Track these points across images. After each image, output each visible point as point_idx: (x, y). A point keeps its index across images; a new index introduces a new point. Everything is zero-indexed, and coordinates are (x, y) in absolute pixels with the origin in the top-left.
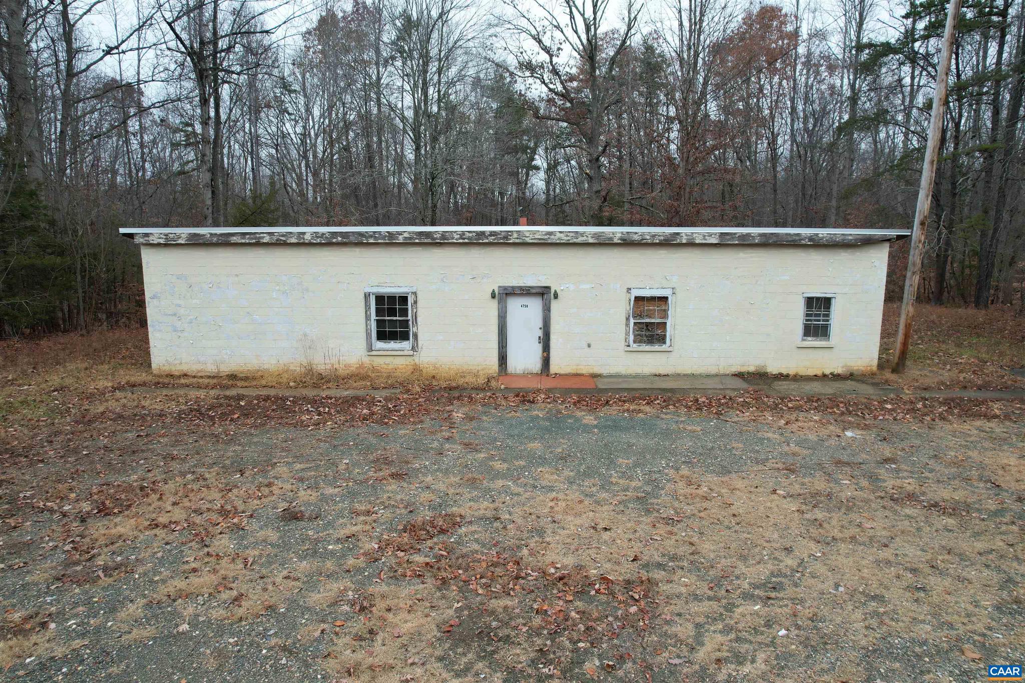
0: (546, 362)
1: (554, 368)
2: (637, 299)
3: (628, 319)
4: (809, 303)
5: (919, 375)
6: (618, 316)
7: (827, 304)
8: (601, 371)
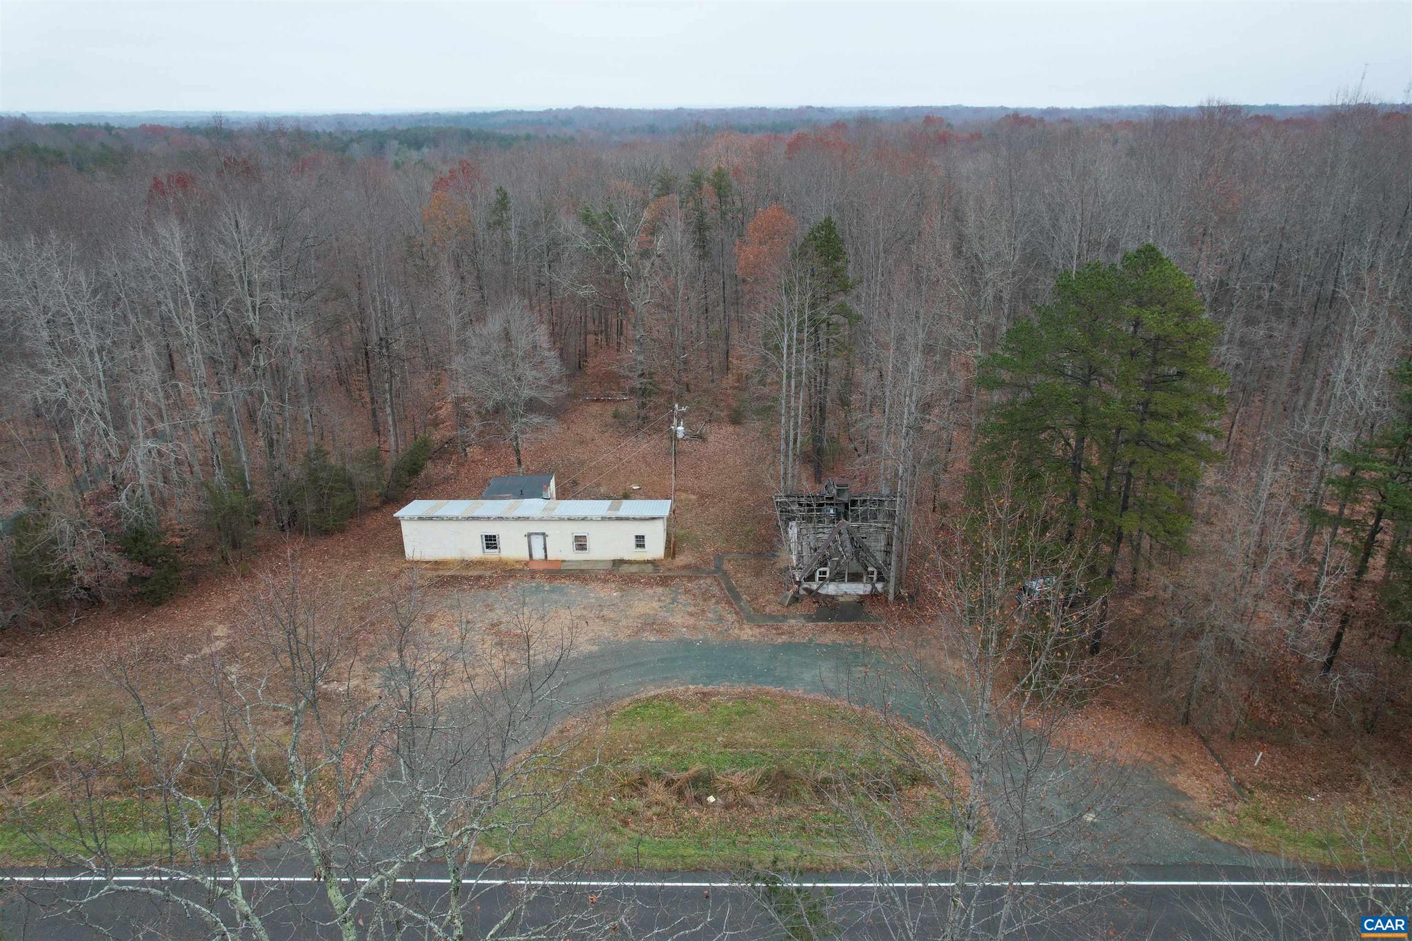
0: (546, 556)
1: (549, 557)
2: (575, 536)
3: (573, 543)
4: (637, 537)
5: (681, 560)
6: (570, 541)
7: (643, 537)
8: (567, 559)
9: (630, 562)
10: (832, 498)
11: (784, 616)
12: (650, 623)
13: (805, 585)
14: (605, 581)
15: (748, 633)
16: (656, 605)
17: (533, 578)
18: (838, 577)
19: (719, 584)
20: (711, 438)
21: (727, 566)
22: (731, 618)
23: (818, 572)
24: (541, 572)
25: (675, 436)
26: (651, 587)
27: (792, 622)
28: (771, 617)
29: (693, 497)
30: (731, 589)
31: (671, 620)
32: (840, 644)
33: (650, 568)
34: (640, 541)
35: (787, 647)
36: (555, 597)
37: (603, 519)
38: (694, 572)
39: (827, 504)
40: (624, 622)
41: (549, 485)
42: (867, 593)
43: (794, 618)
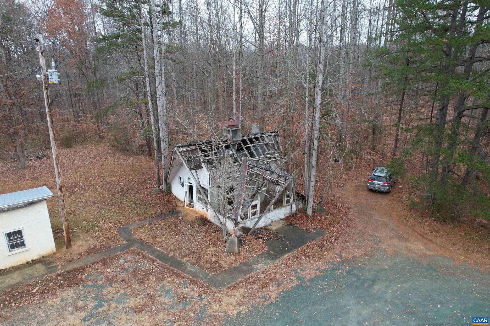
4: (10, 235)
5: (82, 245)
7: (20, 233)
9: (4, 272)
11: (246, 264)
13: (242, 225)
15: (231, 303)
18: (266, 207)
19: (144, 257)
21: (140, 235)
22: (193, 292)
23: (251, 208)
27: (261, 267)
30: (162, 257)
32: (327, 270)
33: (40, 269)
34: (15, 239)
35: (290, 299)
38: (104, 254)
42: (287, 215)
43: (256, 262)
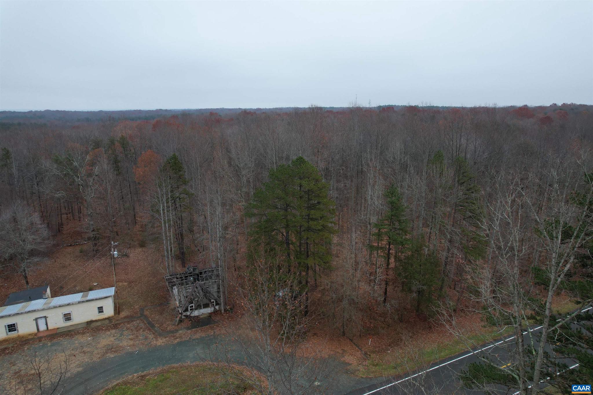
0: (47, 328)
1: (49, 328)
2: (64, 314)
3: (63, 318)
4: (99, 308)
5: (123, 314)
6: (61, 318)
7: (102, 307)
8: (59, 327)
9: (96, 321)
10: (191, 273)
11: (176, 330)
12: (110, 349)
13: (184, 314)
14: (83, 333)
15: (161, 342)
16: (112, 339)
17: (40, 341)
18: (198, 307)
19: (143, 322)
20: (131, 255)
21: (147, 313)
22: (151, 336)
23: (189, 307)
24: (45, 337)
25: (113, 256)
26: (109, 331)
27: (180, 332)
28: (171, 332)
29: (126, 284)
30: (149, 323)
31: (121, 344)
32: (204, 337)
33: (107, 321)
34: (100, 310)
35: (180, 344)
36: (54, 348)
37: (79, 302)
38: (130, 319)
39: (189, 276)
40: (96, 352)
41: (46, 291)
42: (212, 311)
43: (181, 330)
